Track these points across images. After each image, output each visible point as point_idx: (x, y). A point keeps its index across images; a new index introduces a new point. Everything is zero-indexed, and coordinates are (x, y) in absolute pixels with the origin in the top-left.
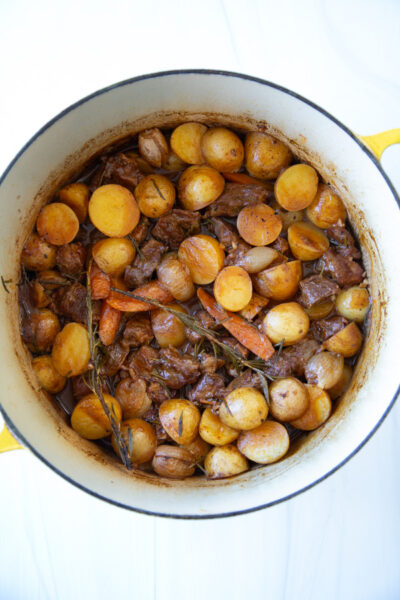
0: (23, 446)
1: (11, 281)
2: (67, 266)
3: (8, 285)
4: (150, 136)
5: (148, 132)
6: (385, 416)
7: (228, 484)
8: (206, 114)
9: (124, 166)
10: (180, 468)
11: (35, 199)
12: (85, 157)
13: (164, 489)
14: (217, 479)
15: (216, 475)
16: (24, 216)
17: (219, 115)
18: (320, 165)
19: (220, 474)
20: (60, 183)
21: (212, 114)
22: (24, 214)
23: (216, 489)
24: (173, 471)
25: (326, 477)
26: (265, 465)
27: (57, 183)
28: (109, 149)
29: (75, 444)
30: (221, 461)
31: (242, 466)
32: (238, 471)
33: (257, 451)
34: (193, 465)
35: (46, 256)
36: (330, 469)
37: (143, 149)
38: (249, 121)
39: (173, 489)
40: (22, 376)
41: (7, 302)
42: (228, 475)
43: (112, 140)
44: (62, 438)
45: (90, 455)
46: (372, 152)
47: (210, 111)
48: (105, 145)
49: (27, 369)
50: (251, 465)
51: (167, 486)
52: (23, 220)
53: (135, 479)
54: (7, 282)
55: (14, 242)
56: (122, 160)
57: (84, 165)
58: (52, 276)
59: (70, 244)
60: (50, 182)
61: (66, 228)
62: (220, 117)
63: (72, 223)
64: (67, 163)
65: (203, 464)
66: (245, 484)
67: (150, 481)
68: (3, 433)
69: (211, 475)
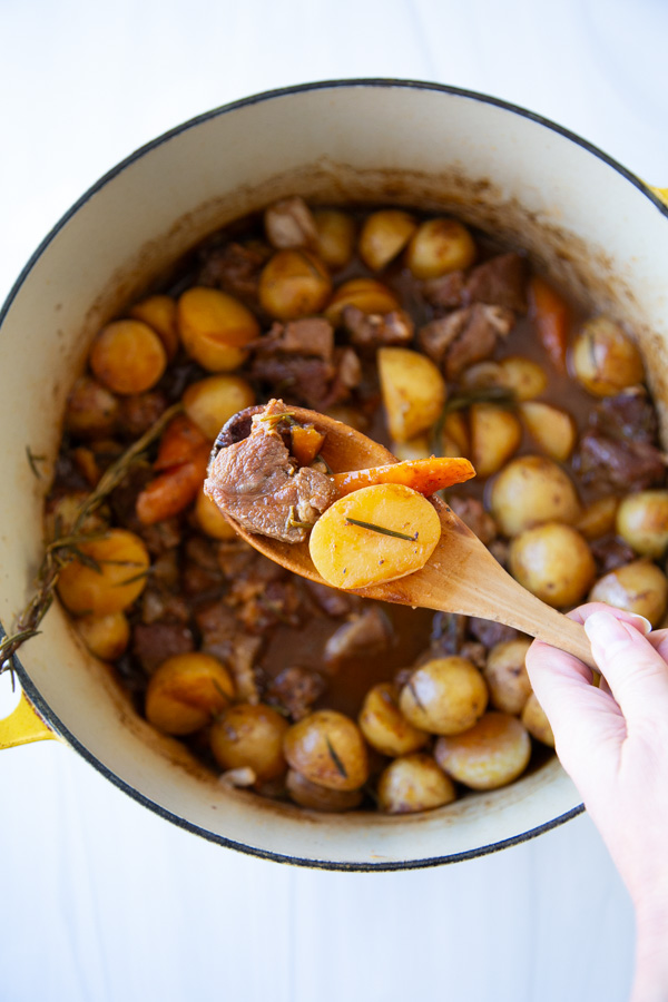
0: (57, 734)
1: (42, 458)
3: (39, 466)
4: (286, 212)
5: (282, 205)
7: (423, 820)
8: (383, 172)
9: (237, 265)
11: (88, 316)
12: (176, 247)
14: (399, 814)
15: (396, 807)
16: (69, 344)
17: (405, 173)
18: (583, 259)
19: (402, 806)
21: (394, 172)
22: (68, 340)
27: (127, 293)
29: (150, 745)
30: (406, 783)
31: (443, 793)
32: (436, 800)
33: (471, 766)
35: (107, 414)
37: (273, 232)
38: (460, 182)
39: (324, 828)
41: (36, 494)
42: (416, 807)
43: (223, 220)
45: (175, 764)
47: (390, 164)
48: (210, 229)
50: (461, 791)
51: (312, 821)
52: (67, 351)
54: (38, 459)
55: (50, 389)
56: (235, 255)
59: (143, 393)
60: (115, 288)
61: (143, 366)
62: (407, 178)
63: (152, 358)
64: (143, 256)
66: (455, 819)
67: (283, 813)
68: (19, 710)
69: (388, 808)
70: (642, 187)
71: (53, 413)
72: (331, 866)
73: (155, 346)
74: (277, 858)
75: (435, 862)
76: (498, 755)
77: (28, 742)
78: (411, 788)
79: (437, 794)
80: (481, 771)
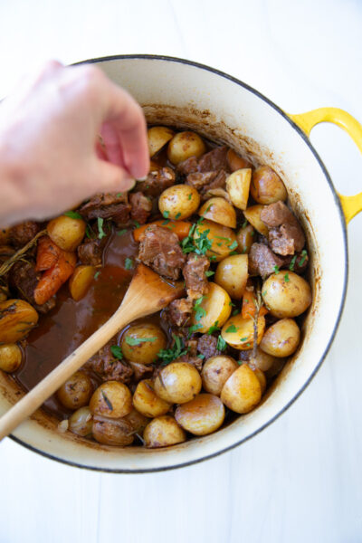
2: (19, 239)
8: (154, 106)
10: (118, 435)
13: (103, 452)
14: (153, 448)
15: (152, 444)
17: (166, 107)
18: (259, 154)
19: (155, 443)
21: (160, 106)
24: (110, 437)
30: (160, 431)
31: (176, 436)
32: (174, 441)
33: (194, 422)
34: (132, 433)
38: (194, 112)
39: (109, 453)
42: (163, 445)
47: (157, 102)
50: (189, 436)
51: (105, 450)
62: (168, 109)
65: (142, 434)
66: (182, 449)
69: (148, 444)
70: (283, 114)
76: (208, 417)
78: (161, 434)
79: (174, 437)
80: (198, 425)
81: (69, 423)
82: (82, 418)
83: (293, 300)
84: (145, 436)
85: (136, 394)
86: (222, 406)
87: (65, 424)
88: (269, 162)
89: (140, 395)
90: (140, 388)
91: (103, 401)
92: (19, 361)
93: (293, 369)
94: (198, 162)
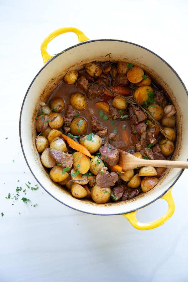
0: (45, 64)
1: (110, 57)
3: (108, 56)
4: (172, 109)
5: (174, 108)
6: (60, 201)
7: (34, 145)
8: (182, 132)
9: (159, 99)
11: (143, 65)
12: (162, 84)
13: (31, 120)
14: (35, 139)
15: (37, 139)
16: (136, 61)
18: (163, 179)
19: (37, 140)
20: (151, 75)
21: (182, 134)
22: (137, 60)
23: (31, 140)
24: (39, 123)
25: (36, 179)
26: (41, 159)
27: (151, 73)
28: (166, 94)
29: (47, 86)
30: (42, 141)
32: (38, 148)
33: (45, 155)
34: (41, 131)
35: (122, 71)
36: (39, 180)
37: (167, 107)
39: (31, 124)
40: (73, 64)
41: (101, 56)
42: (37, 144)
43: (169, 94)
44: (50, 80)
45: (43, 91)
46: (165, 195)
48: (167, 92)
49: (76, 66)
50: (40, 153)
51: (33, 121)
52: (134, 60)
53: (35, 109)
54: (109, 56)
55: (126, 57)
56: (161, 98)
57: (159, 84)
58: (115, 72)
59: (128, 79)
60: (150, 70)
61: (134, 78)
62: (181, 137)
63: (135, 80)
64: (158, 76)
66: (34, 151)
67: (34, 115)
68: (50, 56)
69: (36, 137)
71: (121, 59)
72: (20, 123)
73: (138, 81)
74: (21, 111)
75: (21, 144)
76: (48, 161)
77: (43, 58)
78: (40, 142)
79: (39, 148)
80: (44, 157)
81: (44, 106)
82: (47, 111)
83: (97, 195)
84: (40, 136)
85: (56, 130)
86: (52, 167)
87: (44, 104)
88: (159, 183)
89: (56, 132)
90: (59, 133)
91: (54, 117)
92: (69, 84)
93: (68, 195)
94: (158, 152)
